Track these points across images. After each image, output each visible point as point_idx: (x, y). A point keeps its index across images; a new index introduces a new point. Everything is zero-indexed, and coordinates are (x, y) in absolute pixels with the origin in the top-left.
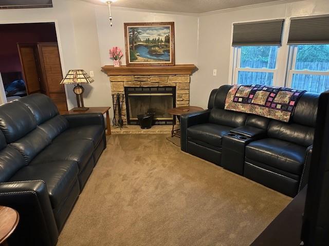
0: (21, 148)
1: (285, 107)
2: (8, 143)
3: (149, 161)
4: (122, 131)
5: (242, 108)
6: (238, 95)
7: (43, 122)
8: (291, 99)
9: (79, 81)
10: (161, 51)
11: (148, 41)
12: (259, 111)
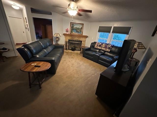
0: (45, 51)
1: (109, 48)
2: (43, 49)
3: (75, 58)
4: (67, 51)
5: (99, 48)
6: (98, 44)
7: (49, 45)
8: (111, 46)
9: (58, 36)
10: (79, 31)
11: (76, 28)
12: (103, 49)
